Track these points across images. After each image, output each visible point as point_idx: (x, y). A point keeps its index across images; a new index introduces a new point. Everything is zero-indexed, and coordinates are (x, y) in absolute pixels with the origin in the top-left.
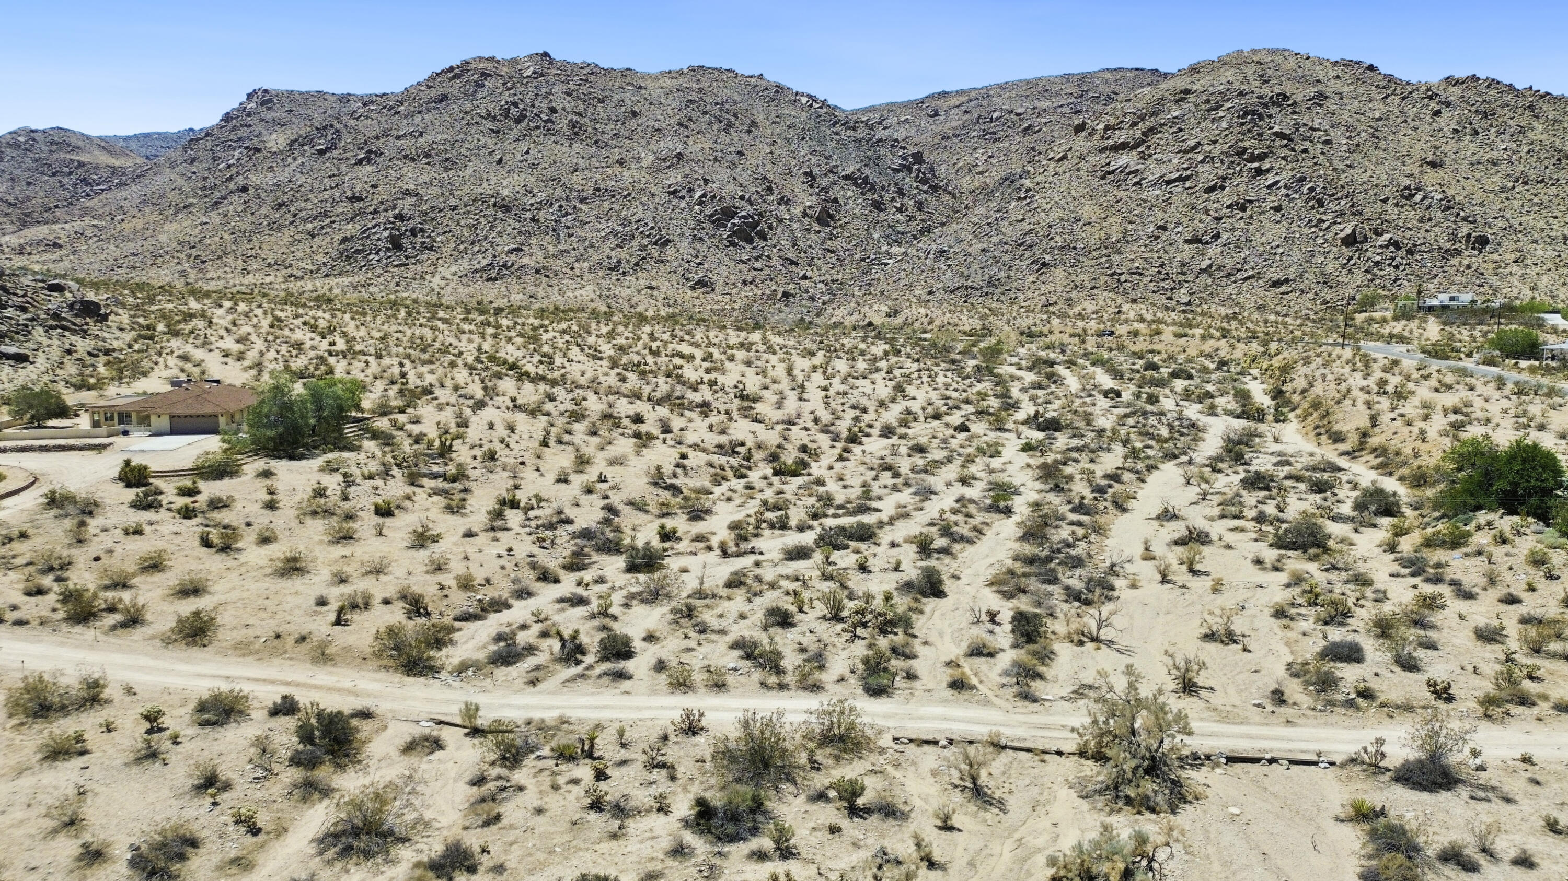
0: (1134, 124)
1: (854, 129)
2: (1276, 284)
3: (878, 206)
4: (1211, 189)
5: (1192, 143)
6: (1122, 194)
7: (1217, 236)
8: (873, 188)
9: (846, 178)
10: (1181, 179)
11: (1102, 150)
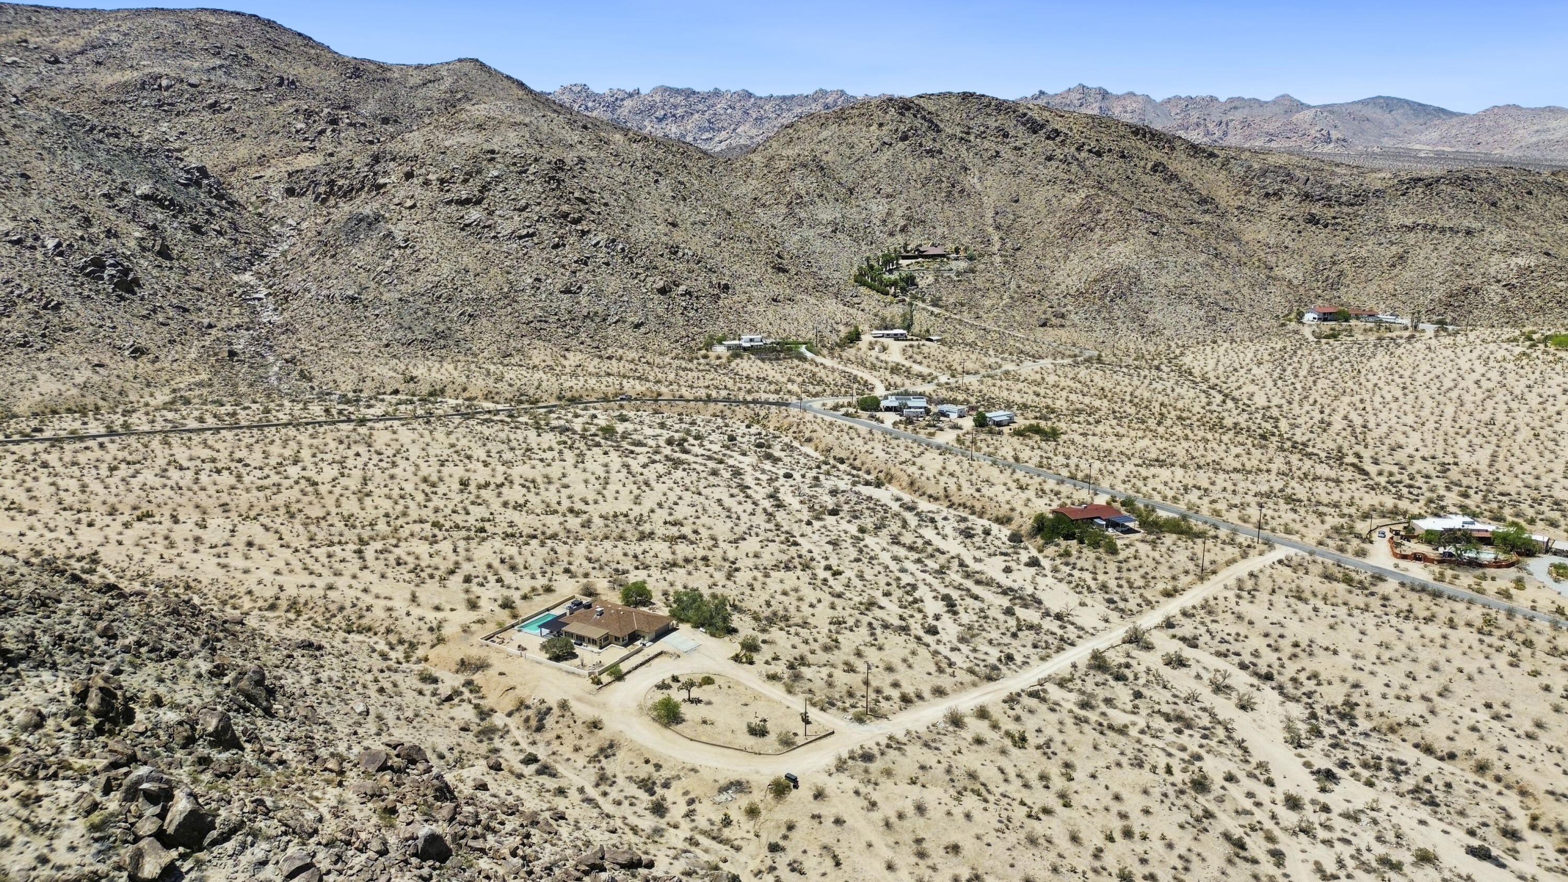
0: (465, 181)
1: (117, 136)
2: (637, 326)
3: (197, 229)
4: (556, 246)
5: (523, 202)
6: (488, 247)
7: (580, 288)
8: (181, 211)
9: (145, 197)
10: (528, 235)
11: (449, 203)
